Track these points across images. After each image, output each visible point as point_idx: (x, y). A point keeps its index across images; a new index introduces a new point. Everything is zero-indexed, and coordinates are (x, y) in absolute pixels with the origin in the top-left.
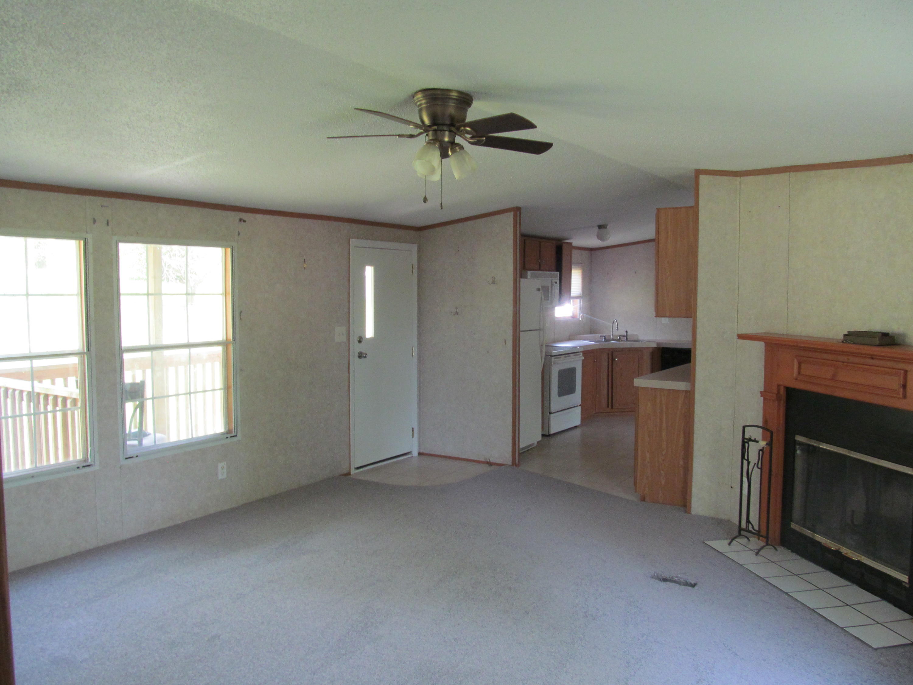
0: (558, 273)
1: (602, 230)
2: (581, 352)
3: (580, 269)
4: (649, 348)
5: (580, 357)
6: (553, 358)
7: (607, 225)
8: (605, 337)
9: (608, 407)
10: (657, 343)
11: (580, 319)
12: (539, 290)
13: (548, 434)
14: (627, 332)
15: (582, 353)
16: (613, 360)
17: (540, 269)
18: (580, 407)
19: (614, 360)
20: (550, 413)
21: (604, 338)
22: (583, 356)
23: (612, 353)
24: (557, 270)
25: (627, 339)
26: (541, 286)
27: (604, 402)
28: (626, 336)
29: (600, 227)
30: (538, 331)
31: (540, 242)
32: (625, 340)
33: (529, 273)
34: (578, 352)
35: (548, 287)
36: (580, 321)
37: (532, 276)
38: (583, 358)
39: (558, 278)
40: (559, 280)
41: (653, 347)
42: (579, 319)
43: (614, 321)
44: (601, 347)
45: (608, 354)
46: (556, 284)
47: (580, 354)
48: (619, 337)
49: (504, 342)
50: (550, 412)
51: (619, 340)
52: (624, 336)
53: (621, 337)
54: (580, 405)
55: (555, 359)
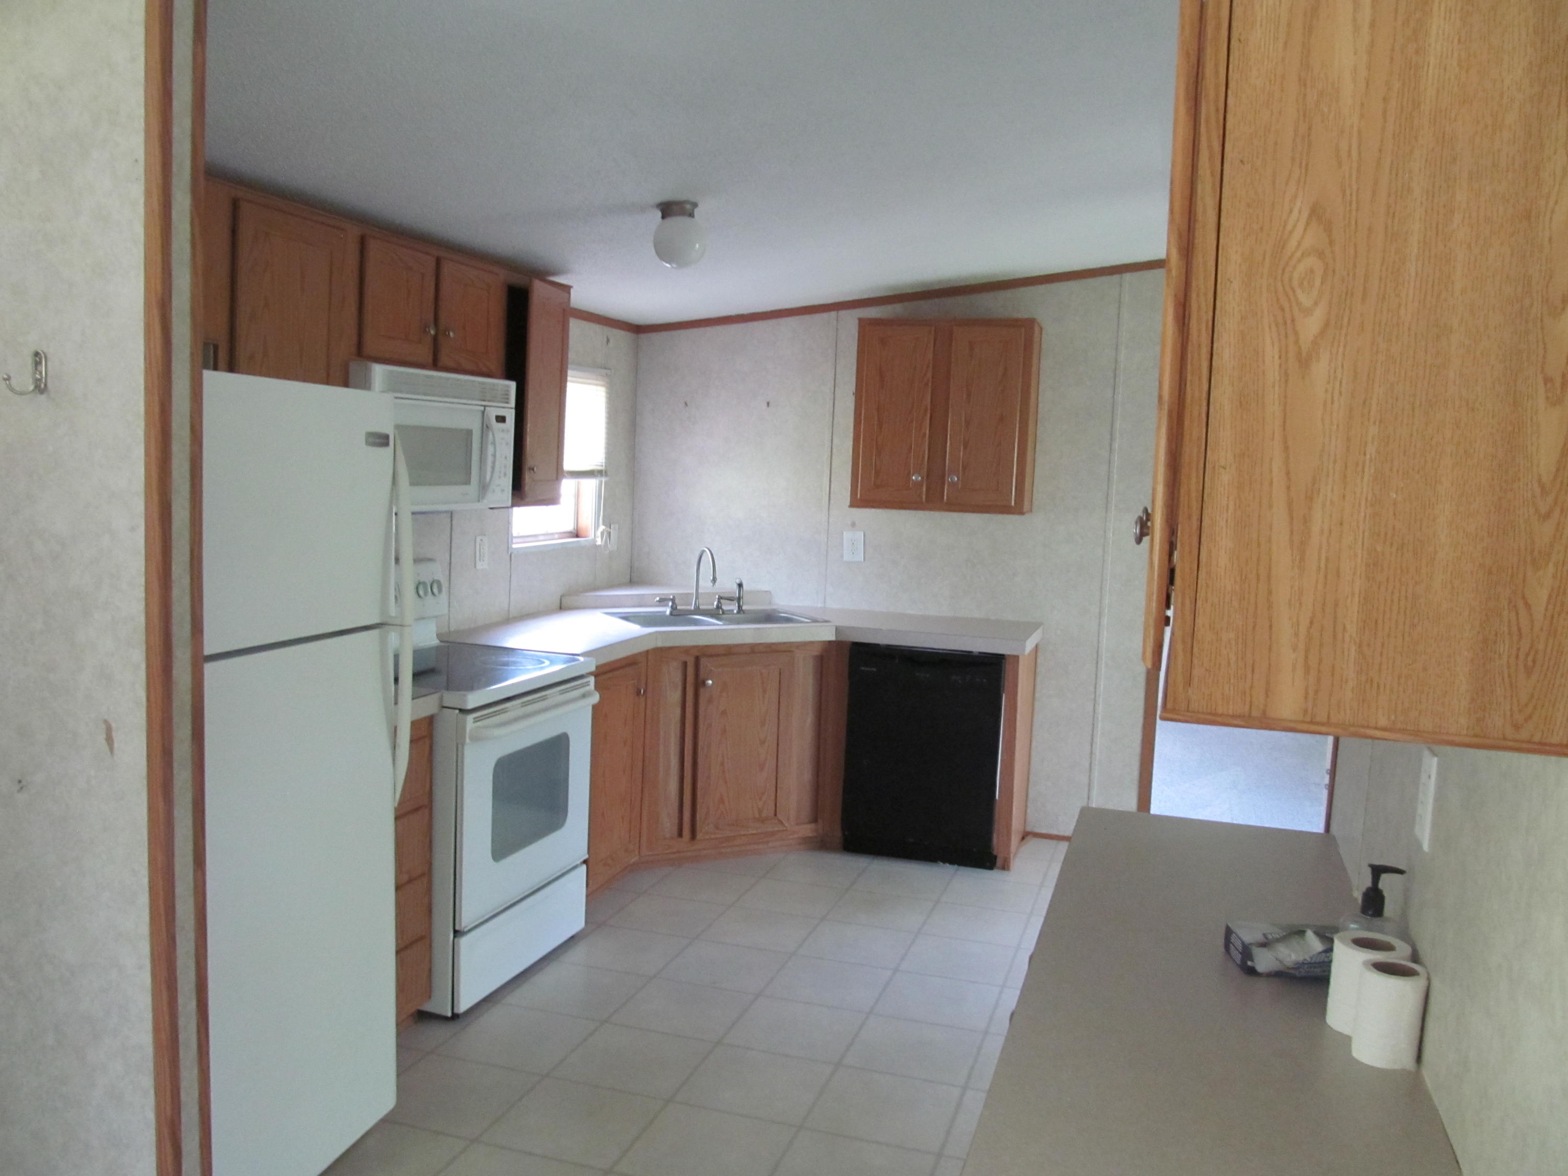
0: (513, 385)
1: (677, 222)
2: (591, 674)
3: (602, 386)
4: (812, 643)
5: (584, 696)
6: (470, 718)
7: (695, 205)
8: (673, 600)
9: (680, 834)
10: (838, 630)
11: (599, 542)
12: (381, 440)
13: (449, 1014)
14: (740, 585)
15: (592, 680)
16: (699, 684)
17: (435, 364)
18: (584, 867)
19: (704, 683)
20: (457, 933)
21: (670, 604)
22: (597, 687)
23: (697, 659)
24: (509, 377)
25: (740, 609)
26: (397, 427)
27: (668, 824)
28: (739, 599)
29: (668, 209)
30: (374, 633)
31: (438, 261)
32: (735, 611)
33: (379, 371)
34: (581, 677)
35: (469, 433)
36: (597, 547)
37: (393, 387)
38: (596, 698)
39: (513, 403)
40: (513, 412)
41: (824, 642)
42: (594, 540)
43: (703, 551)
44: (660, 644)
45: (685, 664)
46: (501, 425)
47: (587, 684)
48: (715, 603)
49: (101, 738)
50: (457, 928)
51: (716, 613)
52: (731, 599)
53: (722, 601)
54: (585, 862)
55: (476, 720)
